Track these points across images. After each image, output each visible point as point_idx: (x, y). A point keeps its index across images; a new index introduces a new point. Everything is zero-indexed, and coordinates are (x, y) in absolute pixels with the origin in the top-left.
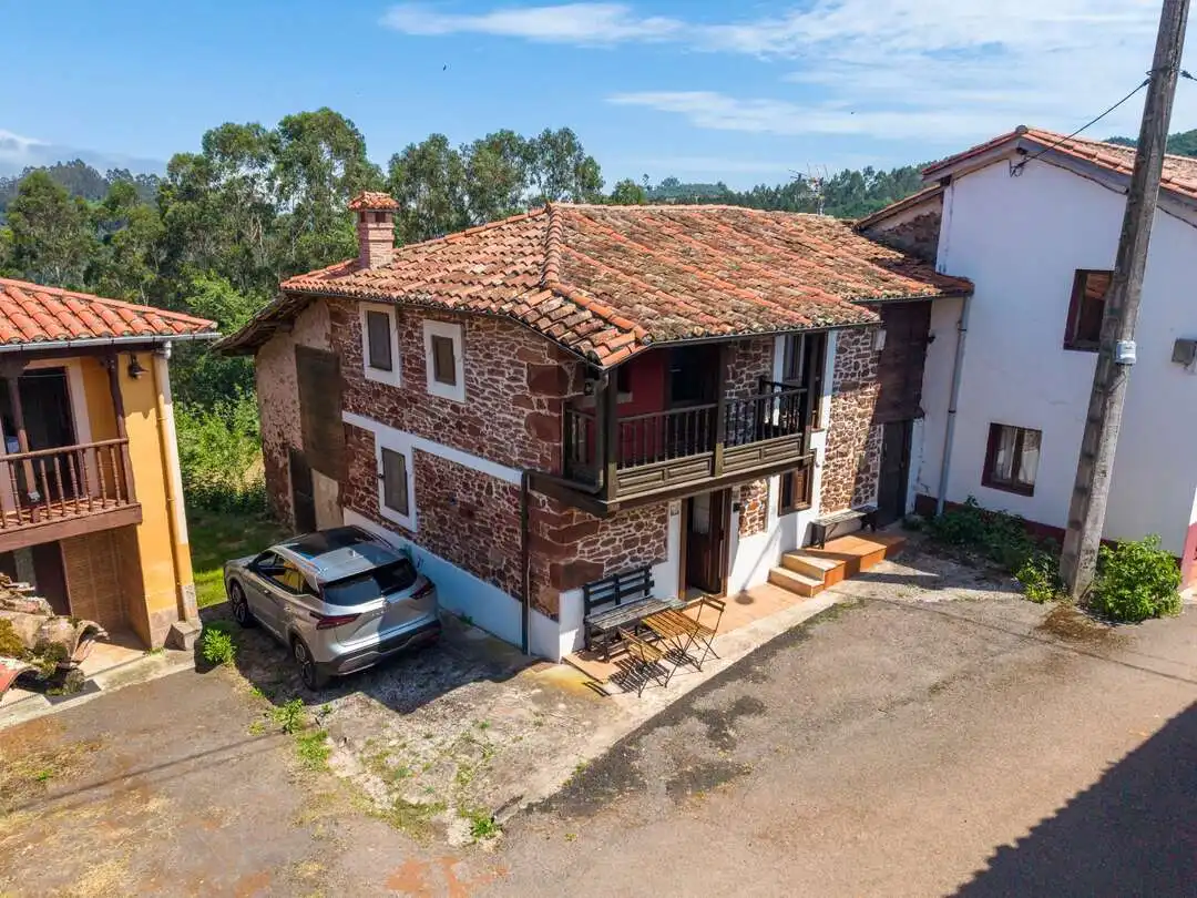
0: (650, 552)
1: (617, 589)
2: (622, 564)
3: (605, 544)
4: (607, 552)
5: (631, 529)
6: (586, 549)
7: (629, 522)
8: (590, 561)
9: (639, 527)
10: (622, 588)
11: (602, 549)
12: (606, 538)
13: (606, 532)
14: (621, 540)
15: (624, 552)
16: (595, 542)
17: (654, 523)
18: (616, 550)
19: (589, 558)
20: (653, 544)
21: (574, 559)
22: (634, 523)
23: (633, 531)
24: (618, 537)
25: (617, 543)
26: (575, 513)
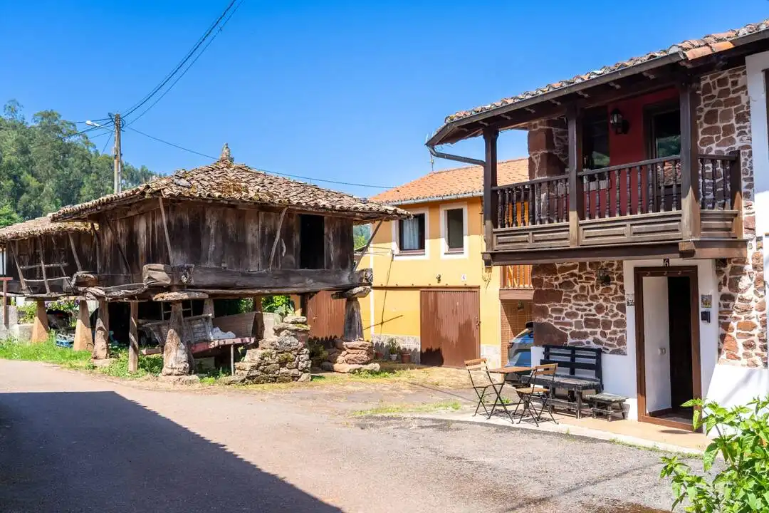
0: (611, 339)
1: (573, 360)
2: (584, 341)
3: (568, 315)
4: (570, 324)
5: (592, 308)
6: (554, 315)
7: (590, 302)
8: (558, 327)
9: (600, 309)
10: (578, 360)
11: (567, 320)
12: (569, 310)
13: (570, 305)
14: (582, 317)
15: (585, 330)
16: (561, 311)
17: (616, 311)
18: (578, 324)
19: (556, 323)
20: (615, 333)
21: (544, 320)
22: (595, 303)
23: (594, 312)
24: (580, 313)
25: (579, 318)
26: (545, 280)
